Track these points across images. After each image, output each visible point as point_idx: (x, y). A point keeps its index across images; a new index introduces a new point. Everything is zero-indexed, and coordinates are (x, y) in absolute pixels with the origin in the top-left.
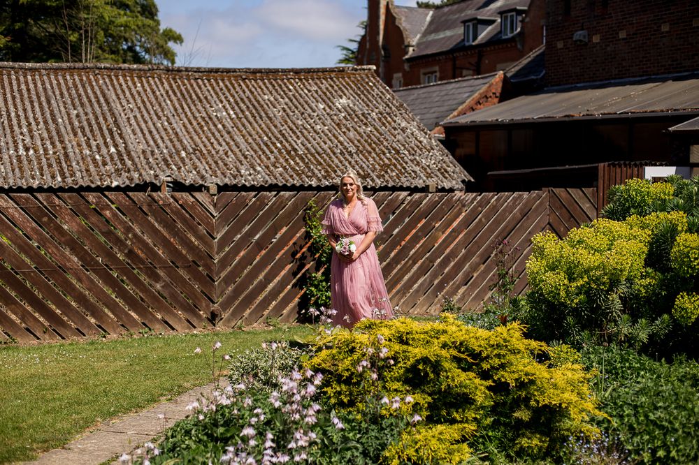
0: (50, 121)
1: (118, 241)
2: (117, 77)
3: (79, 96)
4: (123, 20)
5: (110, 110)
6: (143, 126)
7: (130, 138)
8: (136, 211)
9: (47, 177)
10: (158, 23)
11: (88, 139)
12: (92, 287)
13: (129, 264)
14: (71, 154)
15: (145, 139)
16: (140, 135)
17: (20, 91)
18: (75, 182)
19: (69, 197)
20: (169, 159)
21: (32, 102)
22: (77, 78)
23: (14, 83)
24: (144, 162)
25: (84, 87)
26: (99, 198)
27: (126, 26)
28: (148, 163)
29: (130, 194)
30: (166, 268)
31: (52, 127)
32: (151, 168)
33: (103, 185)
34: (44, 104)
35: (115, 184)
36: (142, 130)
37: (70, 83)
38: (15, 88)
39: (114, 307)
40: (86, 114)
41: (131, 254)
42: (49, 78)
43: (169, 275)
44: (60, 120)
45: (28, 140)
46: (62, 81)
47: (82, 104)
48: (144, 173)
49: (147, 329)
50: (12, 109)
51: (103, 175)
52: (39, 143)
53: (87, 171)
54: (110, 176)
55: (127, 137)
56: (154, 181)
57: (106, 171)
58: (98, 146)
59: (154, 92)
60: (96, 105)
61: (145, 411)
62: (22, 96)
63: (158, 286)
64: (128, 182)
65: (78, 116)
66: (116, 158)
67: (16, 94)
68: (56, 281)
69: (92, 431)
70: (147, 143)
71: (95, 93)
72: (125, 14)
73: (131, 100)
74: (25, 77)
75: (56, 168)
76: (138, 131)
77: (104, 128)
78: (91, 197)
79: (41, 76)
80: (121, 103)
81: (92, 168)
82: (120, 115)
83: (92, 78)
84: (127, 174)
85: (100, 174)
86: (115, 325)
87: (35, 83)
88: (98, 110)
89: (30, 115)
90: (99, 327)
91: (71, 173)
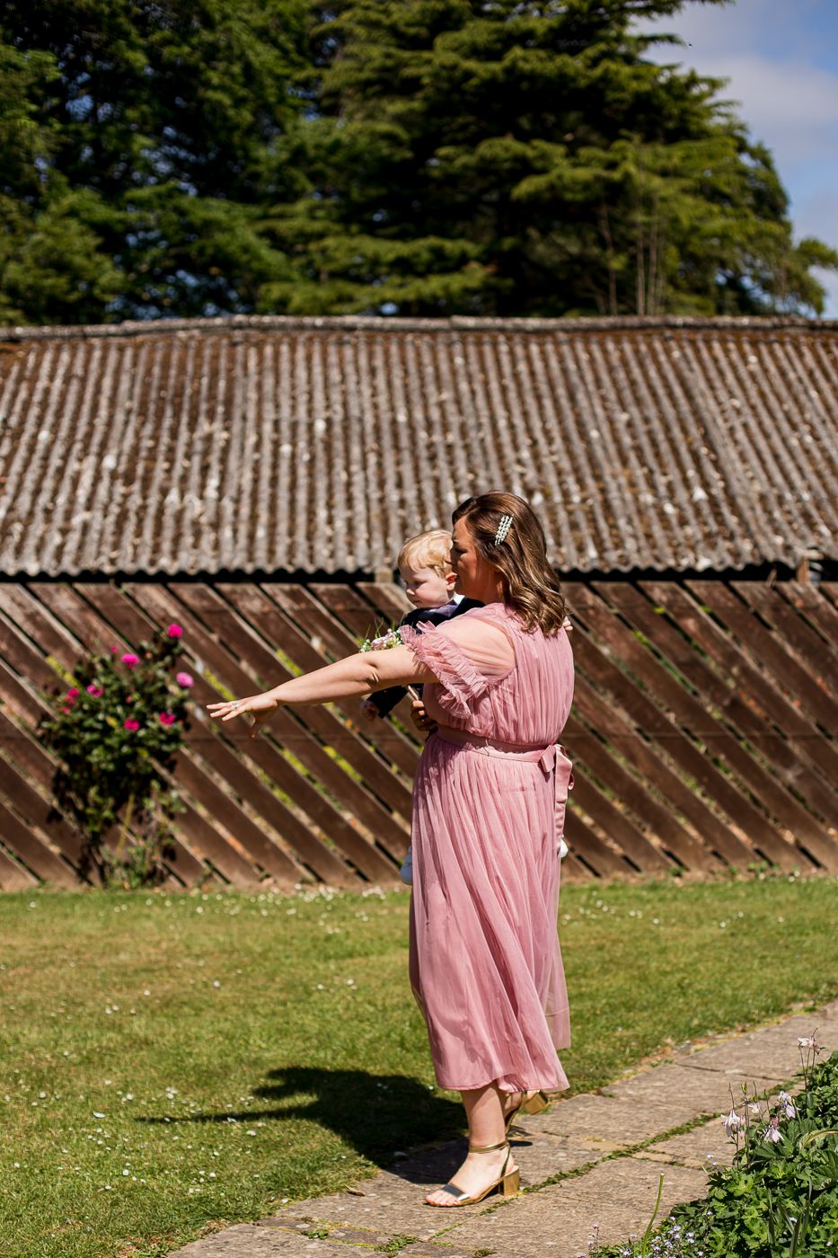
0: (575, 436)
1: (711, 683)
2: (708, 342)
3: (633, 383)
4: (717, 224)
5: (696, 412)
6: (762, 444)
7: (735, 468)
8: (748, 621)
9: (569, 549)
10: (788, 227)
11: (651, 472)
12: (657, 772)
13: (730, 728)
14: (616, 503)
15: (766, 470)
16: (755, 462)
17: (516, 376)
18: (624, 560)
19: (614, 592)
20: (814, 512)
21: (538, 398)
22: (627, 347)
23: (505, 360)
24: (763, 518)
25: (642, 365)
26: (675, 592)
27: (724, 237)
28: (771, 521)
29: (737, 585)
30: (804, 737)
31: (579, 447)
32: (777, 531)
33: (679, 565)
34: (564, 402)
35: (703, 564)
36: (759, 454)
37: (615, 357)
38: (507, 369)
39: (698, 816)
40: (647, 421)
41: (735, 708)
42: (573, 349)
43: (812, 752)
44: (594, 434)
45: (531, 475)
46: (598, 355)
47: (639, 401)
48: (762, 541)
49: (764, 864)
50: (500, 412)
51: (679, 545)
52: (552, 480)
53: (649, 536)
54: (693, 548)
55: (728, 468)
56: (783, 558)
57: (687, 538)
58: (670, 486)
59: (783, 374)
60: (666, 402)
61: (760, 1029)
62: (519, 385)
63: (790, 776)
64: (729, 561)
65: (630, 424)
66: (706, 509)
67: (509, 382)
68: (585, 759)
69: (654, 1062)
70: (770, 479)
71: (664, 378)
72: (723, 213)
73: (737, 391)
74: (526, 346)
75: (586, 531)
76: (751, 454)
77: (683, 449)
78: (659, 592)
79: (557, 344)
80: (716, 398)
81: (657, 530)
82: (714, 421)
83: (658, 346)
84: (728, 544)
85: (675, 542)
86: (700, 853)
87: (545, 360)
88: (670, 412)
89: (536, 424)
90: (670, 854)
91: (616, 540)
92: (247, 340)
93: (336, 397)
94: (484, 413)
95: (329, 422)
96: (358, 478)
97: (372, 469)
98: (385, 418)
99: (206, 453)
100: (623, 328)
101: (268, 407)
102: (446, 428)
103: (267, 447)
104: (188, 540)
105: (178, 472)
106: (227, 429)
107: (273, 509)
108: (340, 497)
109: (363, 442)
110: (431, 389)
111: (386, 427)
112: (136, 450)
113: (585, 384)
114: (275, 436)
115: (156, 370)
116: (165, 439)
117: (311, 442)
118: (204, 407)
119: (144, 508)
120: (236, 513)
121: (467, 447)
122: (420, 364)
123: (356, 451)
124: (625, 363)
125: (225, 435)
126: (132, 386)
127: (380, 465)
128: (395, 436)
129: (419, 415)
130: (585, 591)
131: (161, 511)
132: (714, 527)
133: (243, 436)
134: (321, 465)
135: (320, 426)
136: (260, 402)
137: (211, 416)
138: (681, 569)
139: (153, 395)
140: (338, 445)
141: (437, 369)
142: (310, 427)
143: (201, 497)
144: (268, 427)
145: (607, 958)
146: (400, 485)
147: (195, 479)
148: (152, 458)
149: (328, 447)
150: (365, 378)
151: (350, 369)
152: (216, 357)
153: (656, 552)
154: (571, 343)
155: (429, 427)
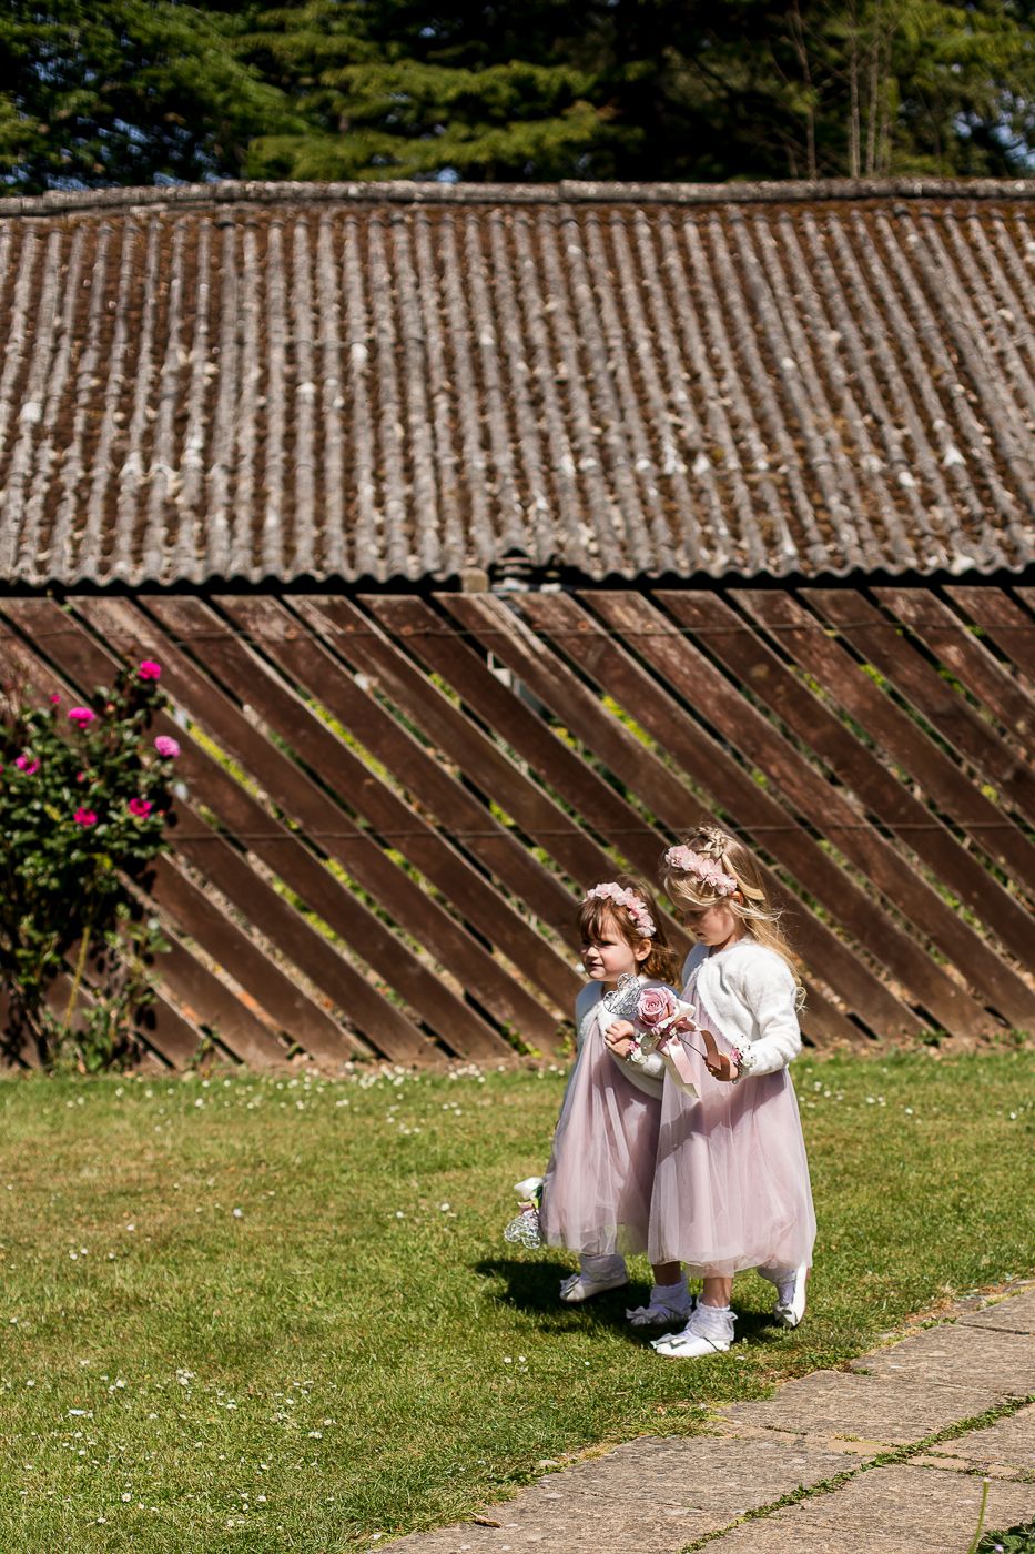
0: (757, 367)
2: (962, 220)
3: (846, 284)
4: (962, 38)
5: (945, 329)
7: (1008, 415)
9: (752, 543)
11: (878, 421)
14: (824, 471)
17: (663, 273)
18: (838, 558)
19: (835, 603)
21: (699, 308)
22: (837, 228)
23: (646, 247)
25: (859, 255)
26: (927, 604)
27: (970, 60)
31: (764, 384)
33: (924, 567)
34: (739, 313)
35: (961, 564)
37: (817, 243)
38: (649, 263)
39: (964, 952)
40: (869, 342)
42: (752, 231)
44: (788, 363)
45: (691, 427)
46: (790, 239)
47: (855, 312)
50: (640, 331)
51: (924, 535)
52: (724, 435)
53: (876, 522)
54: (945, 541)
55: (997, 416)
57: (934, 524)
58: (906, 443)
60: (898, 313)
62: (668, 287)
64: (1002, 560)
65: (842, 348)
66: (964, 481)
67: (652, 282)
68: (790, 865)
69: (927, 1322)
71: (894, 275)
72: (972, 24)
73: (1009, 297)
74: (678, 228)
75: (778, 514)
77: (926, 386)
78: (903, 604)
79: (726, 223)
80: (976, 306)
81: (889, 513)
82: (975, 343)
83: (883, 224)
84: (998, 534)
85: (917, 532)
86: (967, 1008)
87: (709, 249)
88: (905, 330)
89: (697, 349)
90: (919, 1011)
91: (826, 528)
92: (240, 218)
93: (383, 307)
94: (615, 331)
95: (372, 346)
96: (421, 434)
97: (442, 419)
98: (461, 339)
99: (182, 397)
100: (830, 197)
101: (278, 324)
102: (556, 357)
103: (278, 387)
104: (158, 532)
105: (138, 426)
106: (213, 359)
107: (289, 483)
108: (393, 464)
109: (427, 379)
110: (531, 294)
111: (462, 353)
112: (71, 392)
113: (772, 287)
114: (288, 369)
115: (100, 267)
116: (117, 375)
117: (345, 378)
118: (176, 324)
119: (87, 482)
120: (232, 490)
121: (589, 385)
122: (513, 255)
123: (416, 391)
124: (833, 253)
125: (210, 368)
126: (63, 293)
127: (454, 413)
128: (478, 368)
129: (513, 335)
130: (789, 602)
131: (114, 488)
132: (978, 508)
133: (240, 370)
134: (362, 413)
135: (359, 353)
136: (263, 316)
137: (188, 339)
138: (926, 573)
139: (96, 307)
140: (389, 383)
141: (539, 263)
142: (344, 354)
143: (177, 466)
144: (277, 356)
145: (841, 1167)
146: (486, 444)
147: (166, 437)
148: (97, 405)
149: (373, 386)
150: (428, 278)
151: (403, 264)
152: (192, 247)
153: (888, 546)
154: (748, 220)
155: (530, 354)
